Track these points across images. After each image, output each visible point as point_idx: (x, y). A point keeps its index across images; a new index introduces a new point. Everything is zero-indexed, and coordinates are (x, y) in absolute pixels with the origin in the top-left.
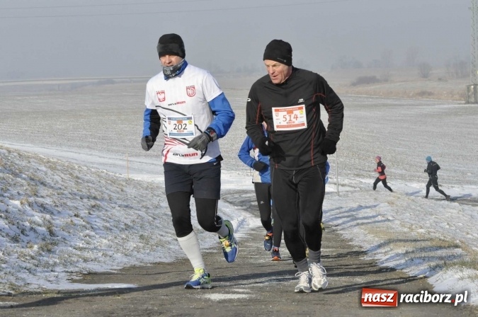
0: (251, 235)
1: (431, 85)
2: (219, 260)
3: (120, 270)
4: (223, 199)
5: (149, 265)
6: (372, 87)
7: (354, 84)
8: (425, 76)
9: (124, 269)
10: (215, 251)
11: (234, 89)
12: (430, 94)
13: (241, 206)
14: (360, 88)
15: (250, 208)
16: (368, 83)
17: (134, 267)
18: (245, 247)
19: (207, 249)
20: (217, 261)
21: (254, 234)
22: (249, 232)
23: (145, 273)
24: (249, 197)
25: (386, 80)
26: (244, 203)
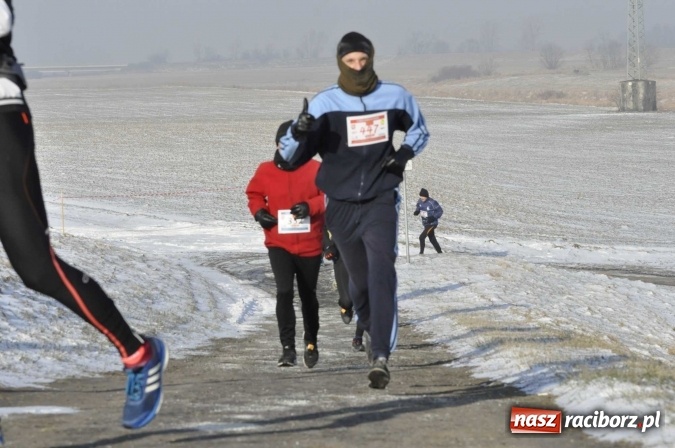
0: (264, 326)
1: (561, 81)
2: (212, 368)
3: (50, 384)
4: (219, 267)
5: (97, 376)
6: (466, 85)
7: (435, 80)
8: (552, 66)
9: (55, 383)
10: (206, 353)
11: (239, 87)
12: (560, 95)
13: (250, 279)
14: (446, 86)
15: (263, 282)
16: (459, 78)
17: (73, 380)
18: (256, 347)
19: (193, 350)
20: (209, 370)
21: (270, 325)
22: (261, 322)
23: (91, 389)
24: (263, 265)
25: (488, 73)
26: (254, 275)
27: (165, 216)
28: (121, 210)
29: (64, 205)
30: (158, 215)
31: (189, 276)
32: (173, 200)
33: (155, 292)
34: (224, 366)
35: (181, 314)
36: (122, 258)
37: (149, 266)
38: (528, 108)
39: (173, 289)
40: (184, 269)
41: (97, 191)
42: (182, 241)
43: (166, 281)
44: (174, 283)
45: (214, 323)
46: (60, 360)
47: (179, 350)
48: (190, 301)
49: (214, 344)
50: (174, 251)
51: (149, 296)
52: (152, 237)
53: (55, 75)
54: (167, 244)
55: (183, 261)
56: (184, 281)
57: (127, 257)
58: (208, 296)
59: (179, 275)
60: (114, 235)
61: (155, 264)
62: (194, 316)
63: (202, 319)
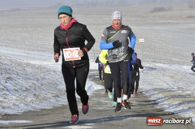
0: (95, 94)
3: (23, 113)
5: (38, 110)
6: (162, 13)
7: (152, 12)
8: (191, 7)
9: (24, 113)
11: (86, 14)
12: (194, 17)
14: (156, 14)
15: (94, 79)
16: (160, 11)
17: (30, 111)
18: (91, 101)
21: (96, 93)
22: (94, 93)
23: (36, 115)
24: (94, 73)
25: (170, 10)
26: (91, 77)
53: (25, 10)
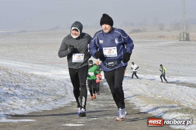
1: (164, 33)
2: (71, 109)
3: (28, 113)
5: (41, 111)
6: (139, 34)
8: (162, 29)
9: (30, 113)
10: (70, 105)
12: (164, 37)
16: (137, 32)
17: (34, 112)
19: (66, 104)
20: (71, 110)
25: (145, 31)
27: (59, 69)
28: (47, 67)
29: (32, 66)
30: (57, 69)
31: (65, 85)
32: (61, 65)
33: (56, 89)
34: (74, 109)
35: (63, 95)
36: (48, 80)
37: (55, 82)
38: (155, 40)
39: (61, 88)
40: (64, 83)
41: (41, 62)
42: (64, 76)
43: (59, 86)
44: (61, 87)
45: (72, 97)
46: (31, 107)
47: (63, 105)
48: (66, 91)
49: (72, 103)
50: (61, 78)
51: (54, 90)
52: (56, 74)
53: (30, 32)
54: (60, 76)
55: (64, 81)
56: (64, 86)
57: (49, 80)
58: (70, 90)
59: (63, 84)
60: (45, 74)
61: (56, 82)
62: (67, 95)
63: (69, 96)
